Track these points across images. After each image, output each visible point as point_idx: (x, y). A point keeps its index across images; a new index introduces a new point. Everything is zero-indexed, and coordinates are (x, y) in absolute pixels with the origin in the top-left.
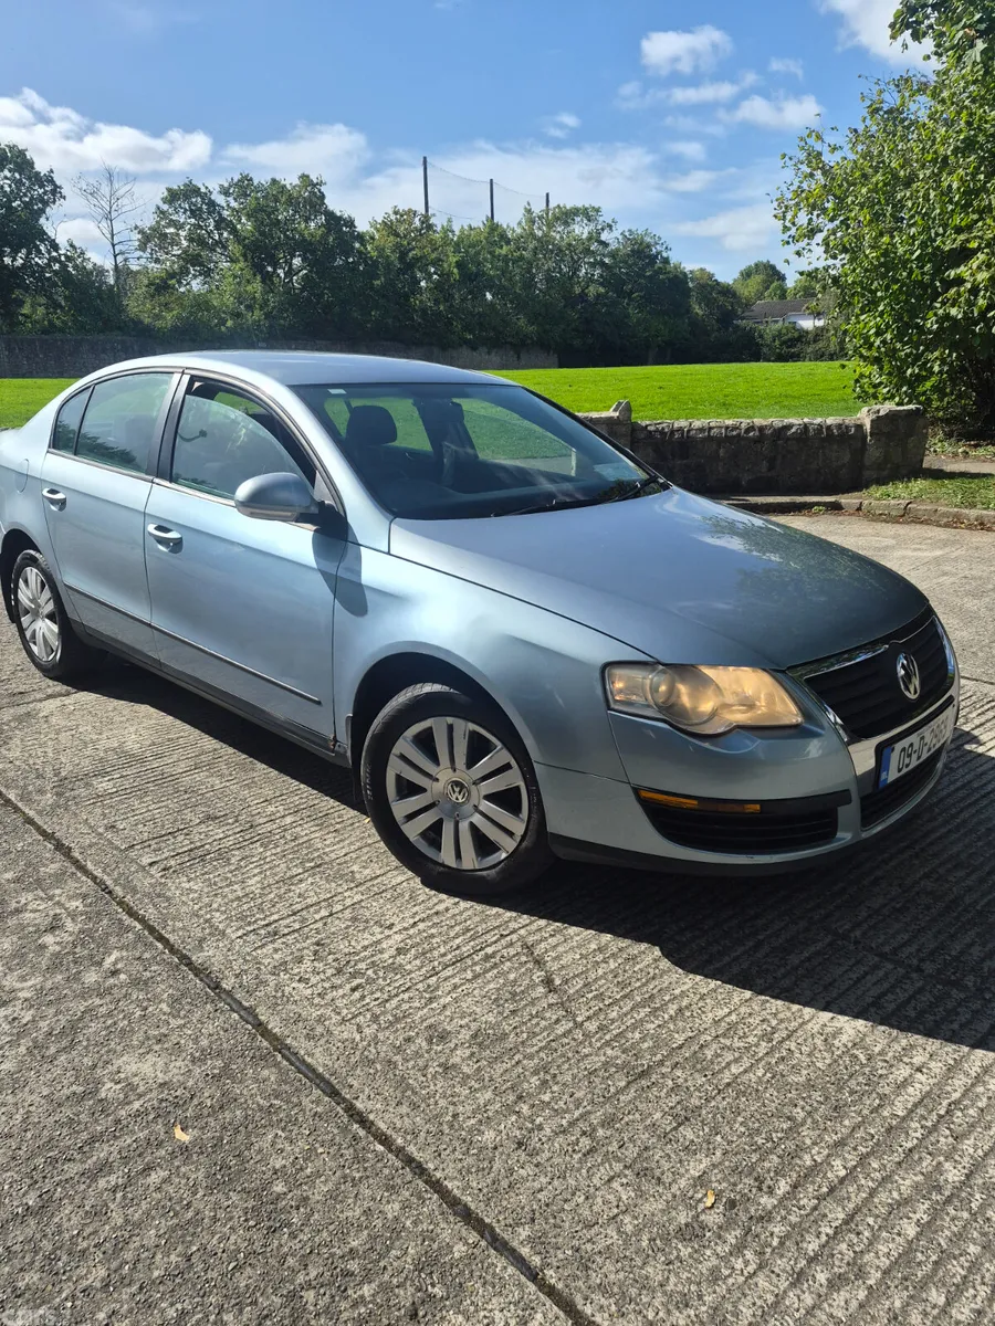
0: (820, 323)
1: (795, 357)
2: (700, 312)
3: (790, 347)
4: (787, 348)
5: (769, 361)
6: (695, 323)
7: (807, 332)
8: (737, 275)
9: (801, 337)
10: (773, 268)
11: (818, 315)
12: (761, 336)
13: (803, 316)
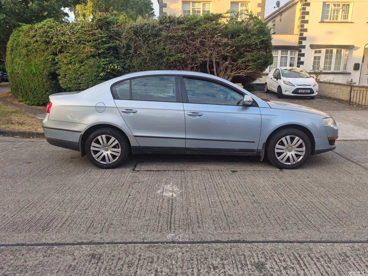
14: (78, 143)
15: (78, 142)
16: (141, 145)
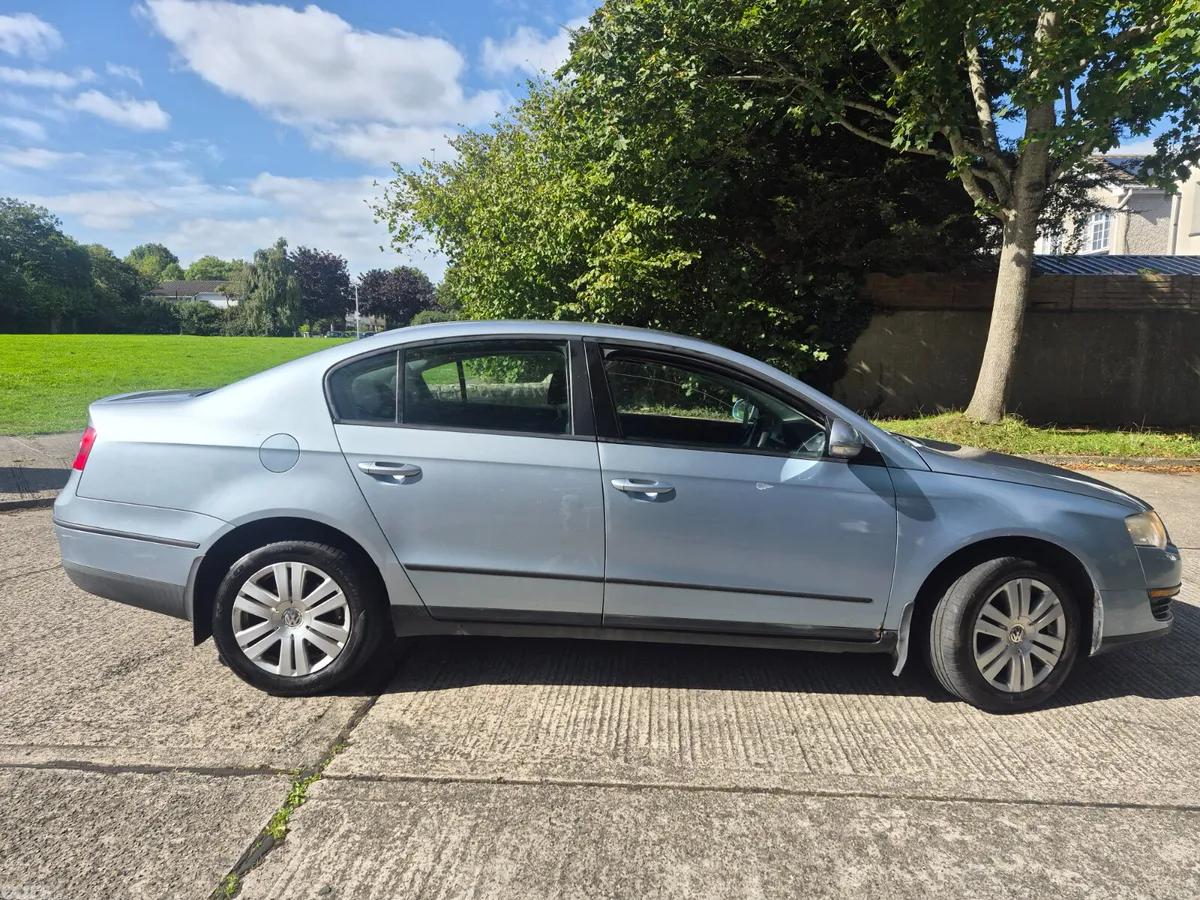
0: (234, 303)
1: (216, 332)
2: (103, 286)
3: (209, 322)
4: (206, 323)
5: (190, 334)
6: (98, 295)
7: (223, 311)
8: (128, 254)
9: (218, 314)
10: (165, 251)
11: (231, 296)
12: (178, 312)
13: (216, 297)
14: (185, 590)
15: (184, 584)
16: (430, 602)
